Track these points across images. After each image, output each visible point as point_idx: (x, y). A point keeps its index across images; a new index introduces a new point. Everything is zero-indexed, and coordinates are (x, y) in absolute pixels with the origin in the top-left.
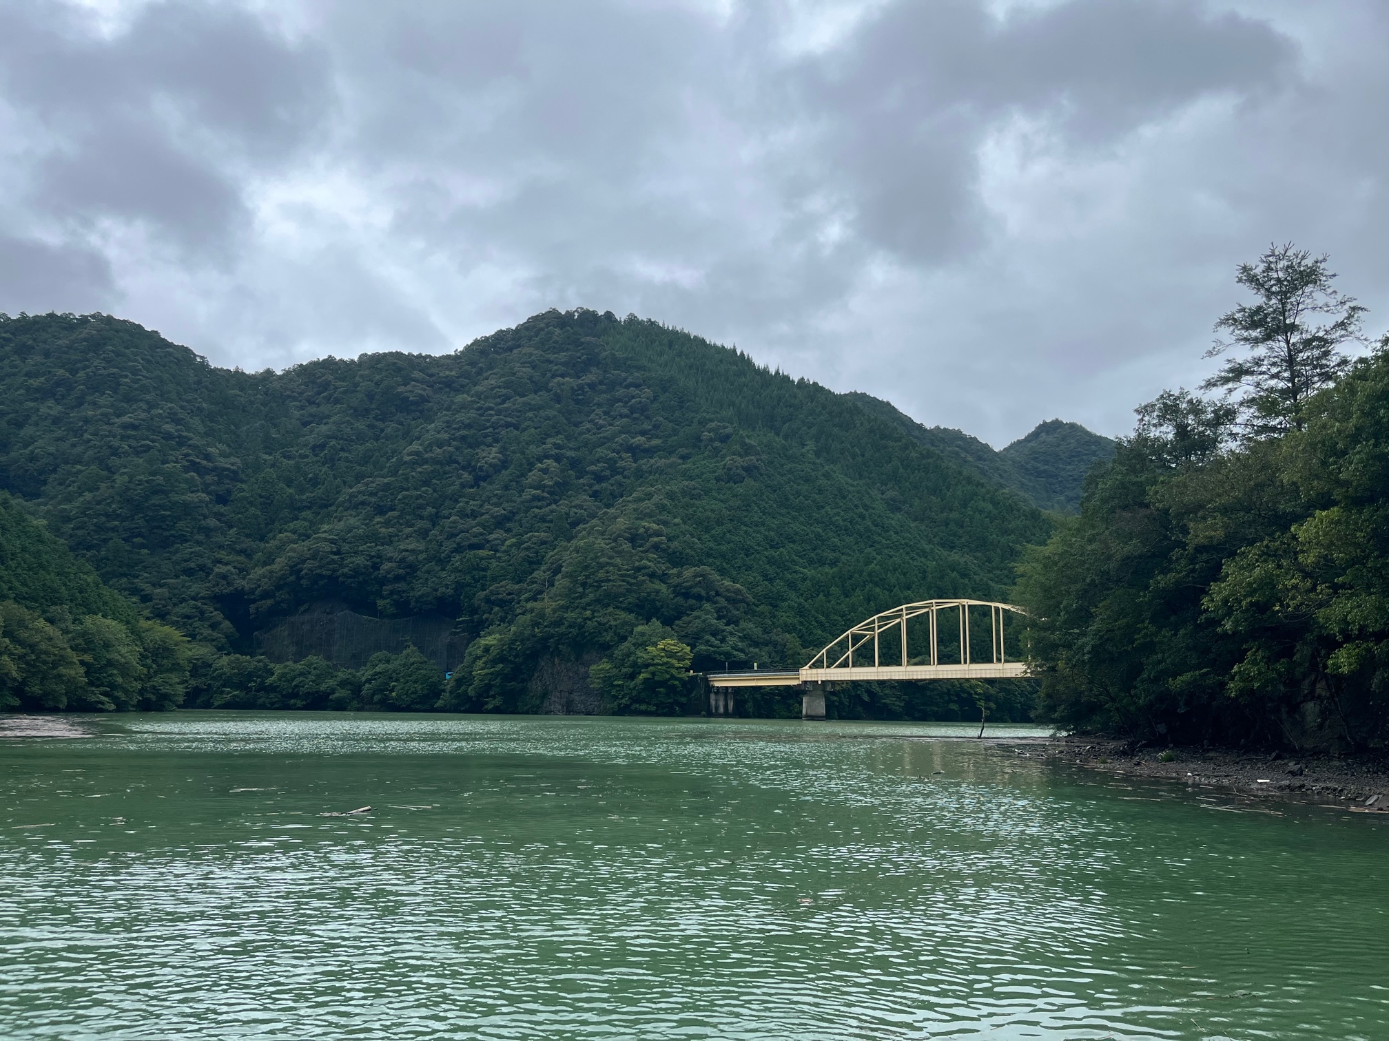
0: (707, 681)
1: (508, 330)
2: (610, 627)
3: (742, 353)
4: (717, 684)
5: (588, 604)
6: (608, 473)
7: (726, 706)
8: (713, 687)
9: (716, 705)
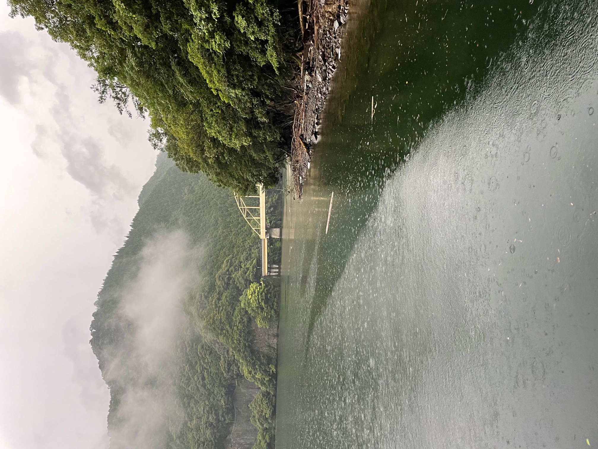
0: (265, 276)
1: (99, 363)
2: (241, 318)
5: (231, 328)
7: (276, 268)
8: (267, 274)
9: (275, 272)
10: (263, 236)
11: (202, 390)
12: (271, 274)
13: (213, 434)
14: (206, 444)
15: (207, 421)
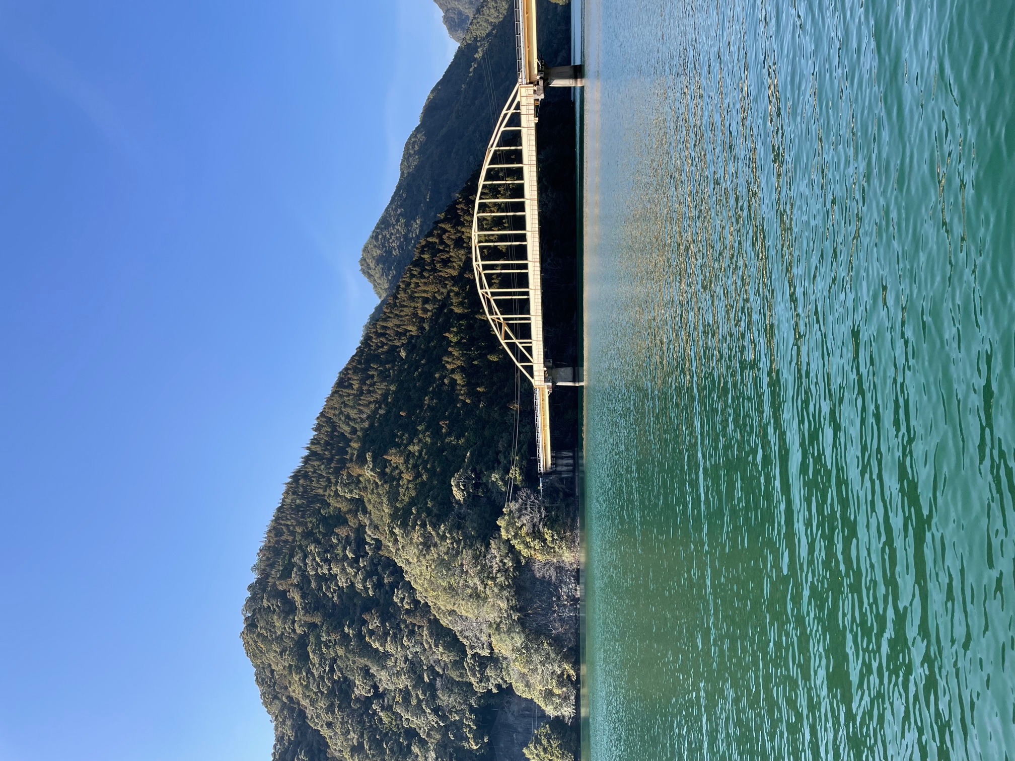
0: (547, 474)
1: (256, 674)
2: (501, 561)
3: (291, 477)
4: (549, 465)
5: (482, 582)
6: (375, 578)
7: (568, 457)
8: (551, 468)
9: (567, 465)
10: (539, 380)
12: (559, 469)
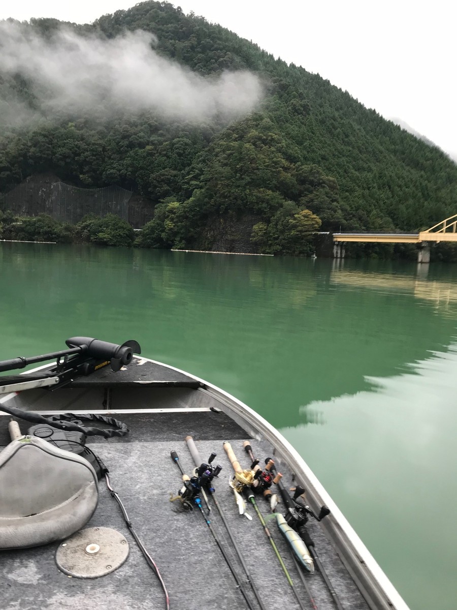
0: (332, 237)
2: (264, 200)
4: (339, 240)
7: (341, 254)
8: (335, 241)
9: (337, 253)
10: (425, 236)
11: (126, 142)
12: (335, 247)
13: (65, 157)
14: (50, 146)
15: (81, 148)
